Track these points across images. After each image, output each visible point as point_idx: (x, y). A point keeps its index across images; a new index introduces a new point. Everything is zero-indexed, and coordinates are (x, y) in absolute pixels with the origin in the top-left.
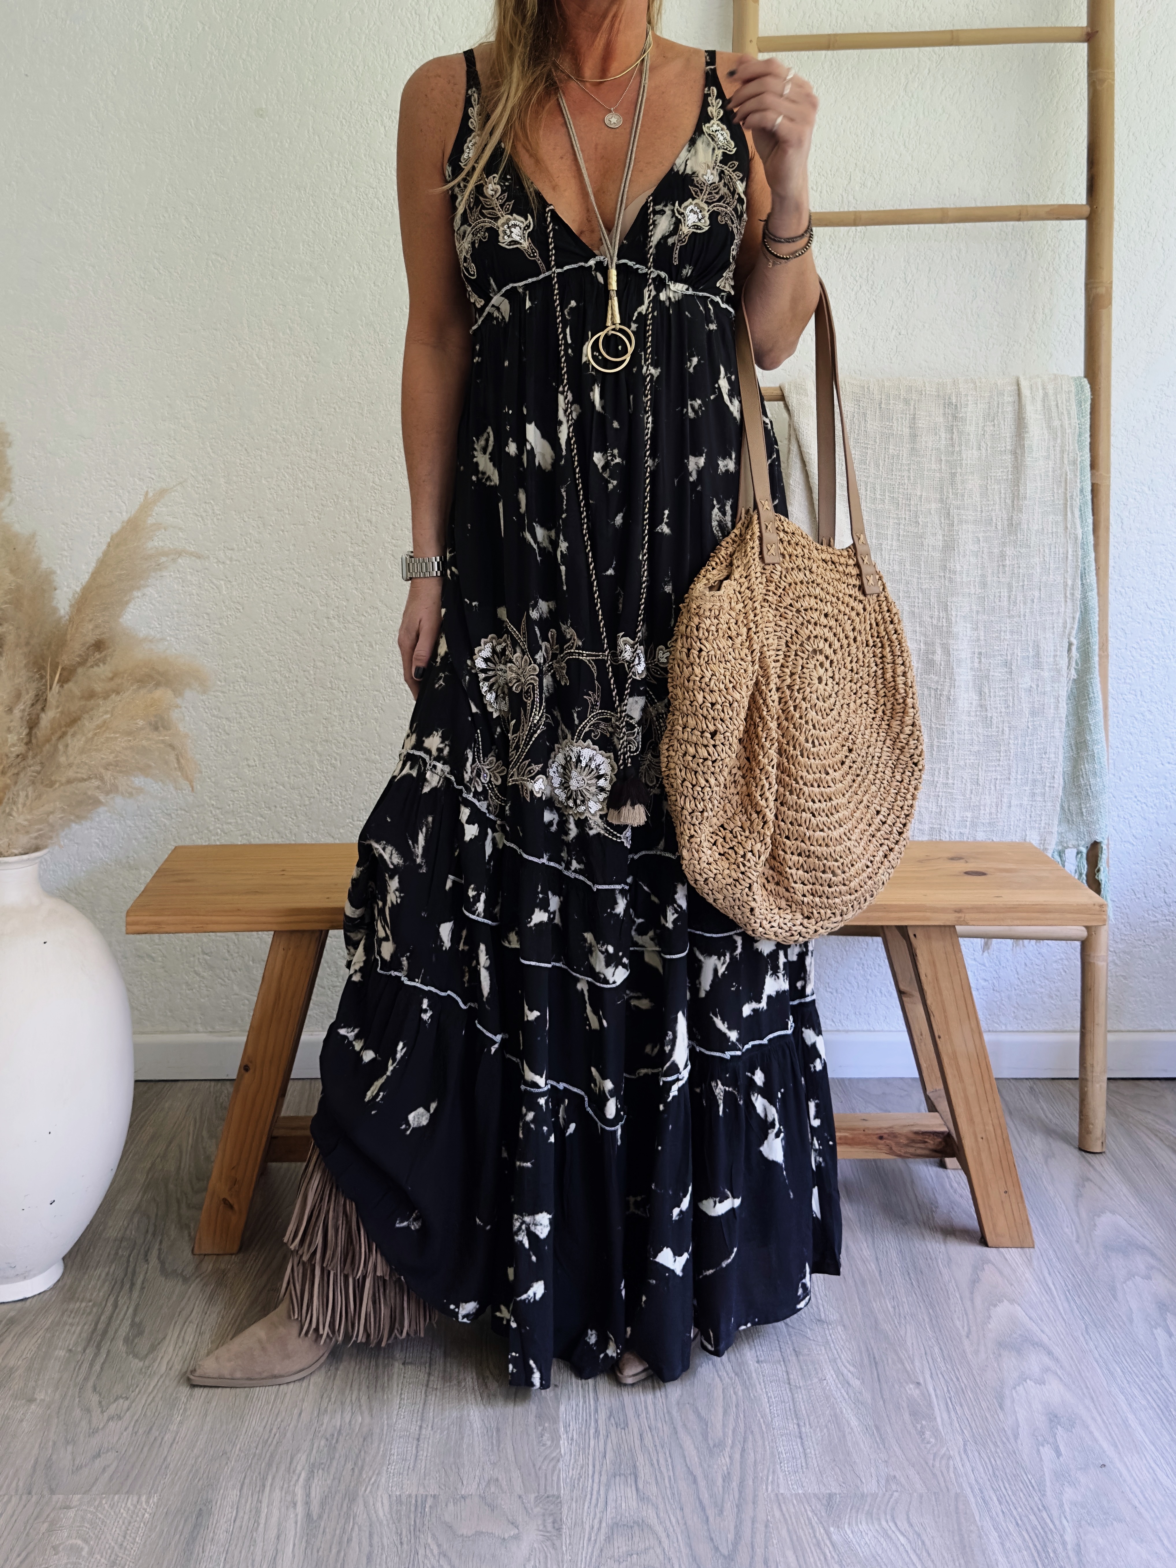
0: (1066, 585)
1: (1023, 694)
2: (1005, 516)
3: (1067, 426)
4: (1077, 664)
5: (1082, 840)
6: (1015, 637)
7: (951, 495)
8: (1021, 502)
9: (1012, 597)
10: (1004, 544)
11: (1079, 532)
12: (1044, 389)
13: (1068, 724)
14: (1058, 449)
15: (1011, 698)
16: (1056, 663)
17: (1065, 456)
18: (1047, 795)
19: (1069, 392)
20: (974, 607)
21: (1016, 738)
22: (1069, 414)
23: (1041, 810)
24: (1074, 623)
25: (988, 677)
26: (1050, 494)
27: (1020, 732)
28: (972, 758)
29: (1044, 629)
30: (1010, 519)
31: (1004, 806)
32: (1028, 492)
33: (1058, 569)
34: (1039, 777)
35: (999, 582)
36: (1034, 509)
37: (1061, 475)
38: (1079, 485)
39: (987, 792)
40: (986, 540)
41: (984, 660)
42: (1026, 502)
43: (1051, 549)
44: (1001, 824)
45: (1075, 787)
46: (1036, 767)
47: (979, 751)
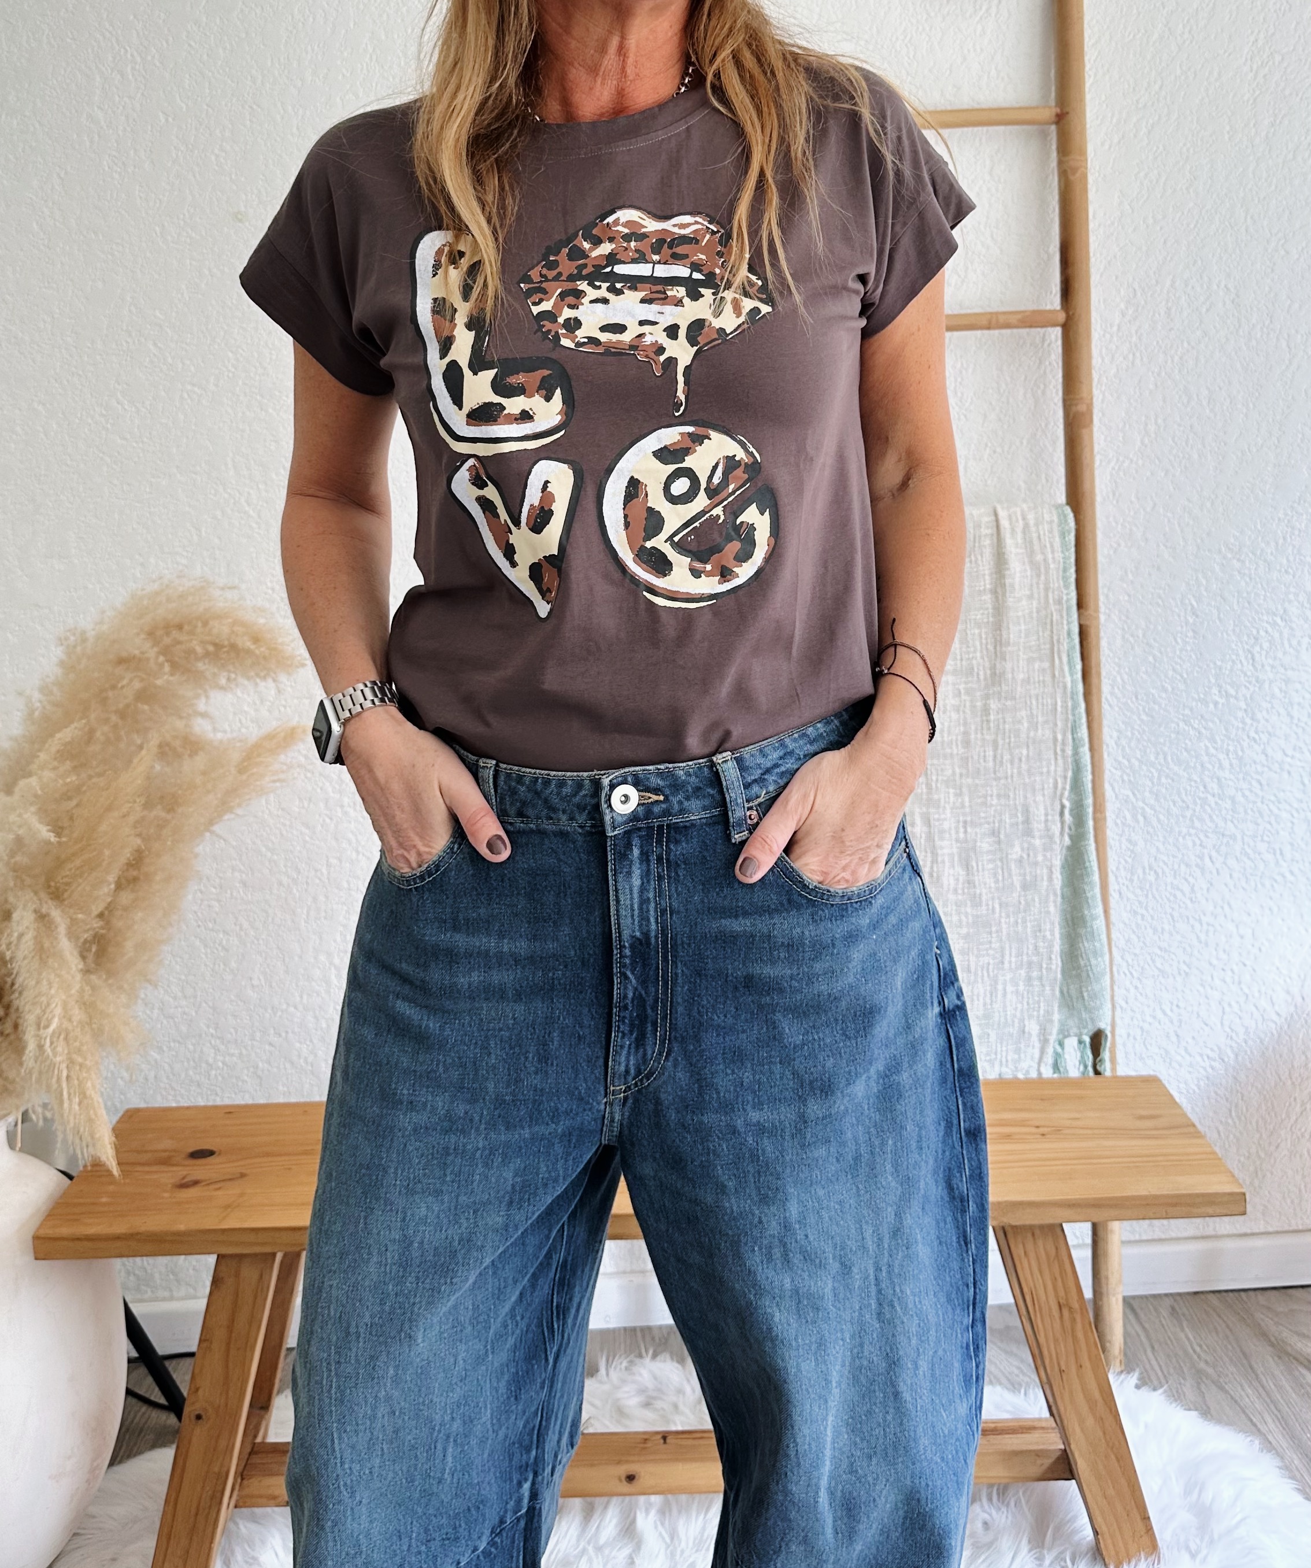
0: (1055, 740)
1: (1013, 866)
2: (987, 664)
3: (1050, 561)
4: (1070, 829)
5: (1084, 1028)
6: (1003, 801)
8: (1004, 649)
9: (999, 756)
10: (987, 697)
11: (1068, 679)
12: (1024, 519)
13: (1063, 897)
14: (1042, 586)
15: (1000, 871)
16: (1048, 829)
17: (1050, 595)
18: (1044, 978)
19: (1051, 522)
20: (958, 771)
22: (1052, 546)
23: (1039, 995)
24: (1065, 783)
25: (974, 849)
26: (1035, 638)
27: (1011, 909)
28: (961, 942)
29: (1034, 790)
30: (993, 668)
31: (1000, 993)
32: (1012, 636)
33: (1046, 722)
34: (1035, 959)
35: (983, 740)
36: (1018, 656)
37: (1046, 616)
38: (1066, 627)
39: (980, 980)
40: (968, 692)
41: (969, 830)
42: (1010, 648)
43: (1037, 699)
44: (997, 1014)
45: (1074, 968)
46: (1031, 947)
47: (968, 934)
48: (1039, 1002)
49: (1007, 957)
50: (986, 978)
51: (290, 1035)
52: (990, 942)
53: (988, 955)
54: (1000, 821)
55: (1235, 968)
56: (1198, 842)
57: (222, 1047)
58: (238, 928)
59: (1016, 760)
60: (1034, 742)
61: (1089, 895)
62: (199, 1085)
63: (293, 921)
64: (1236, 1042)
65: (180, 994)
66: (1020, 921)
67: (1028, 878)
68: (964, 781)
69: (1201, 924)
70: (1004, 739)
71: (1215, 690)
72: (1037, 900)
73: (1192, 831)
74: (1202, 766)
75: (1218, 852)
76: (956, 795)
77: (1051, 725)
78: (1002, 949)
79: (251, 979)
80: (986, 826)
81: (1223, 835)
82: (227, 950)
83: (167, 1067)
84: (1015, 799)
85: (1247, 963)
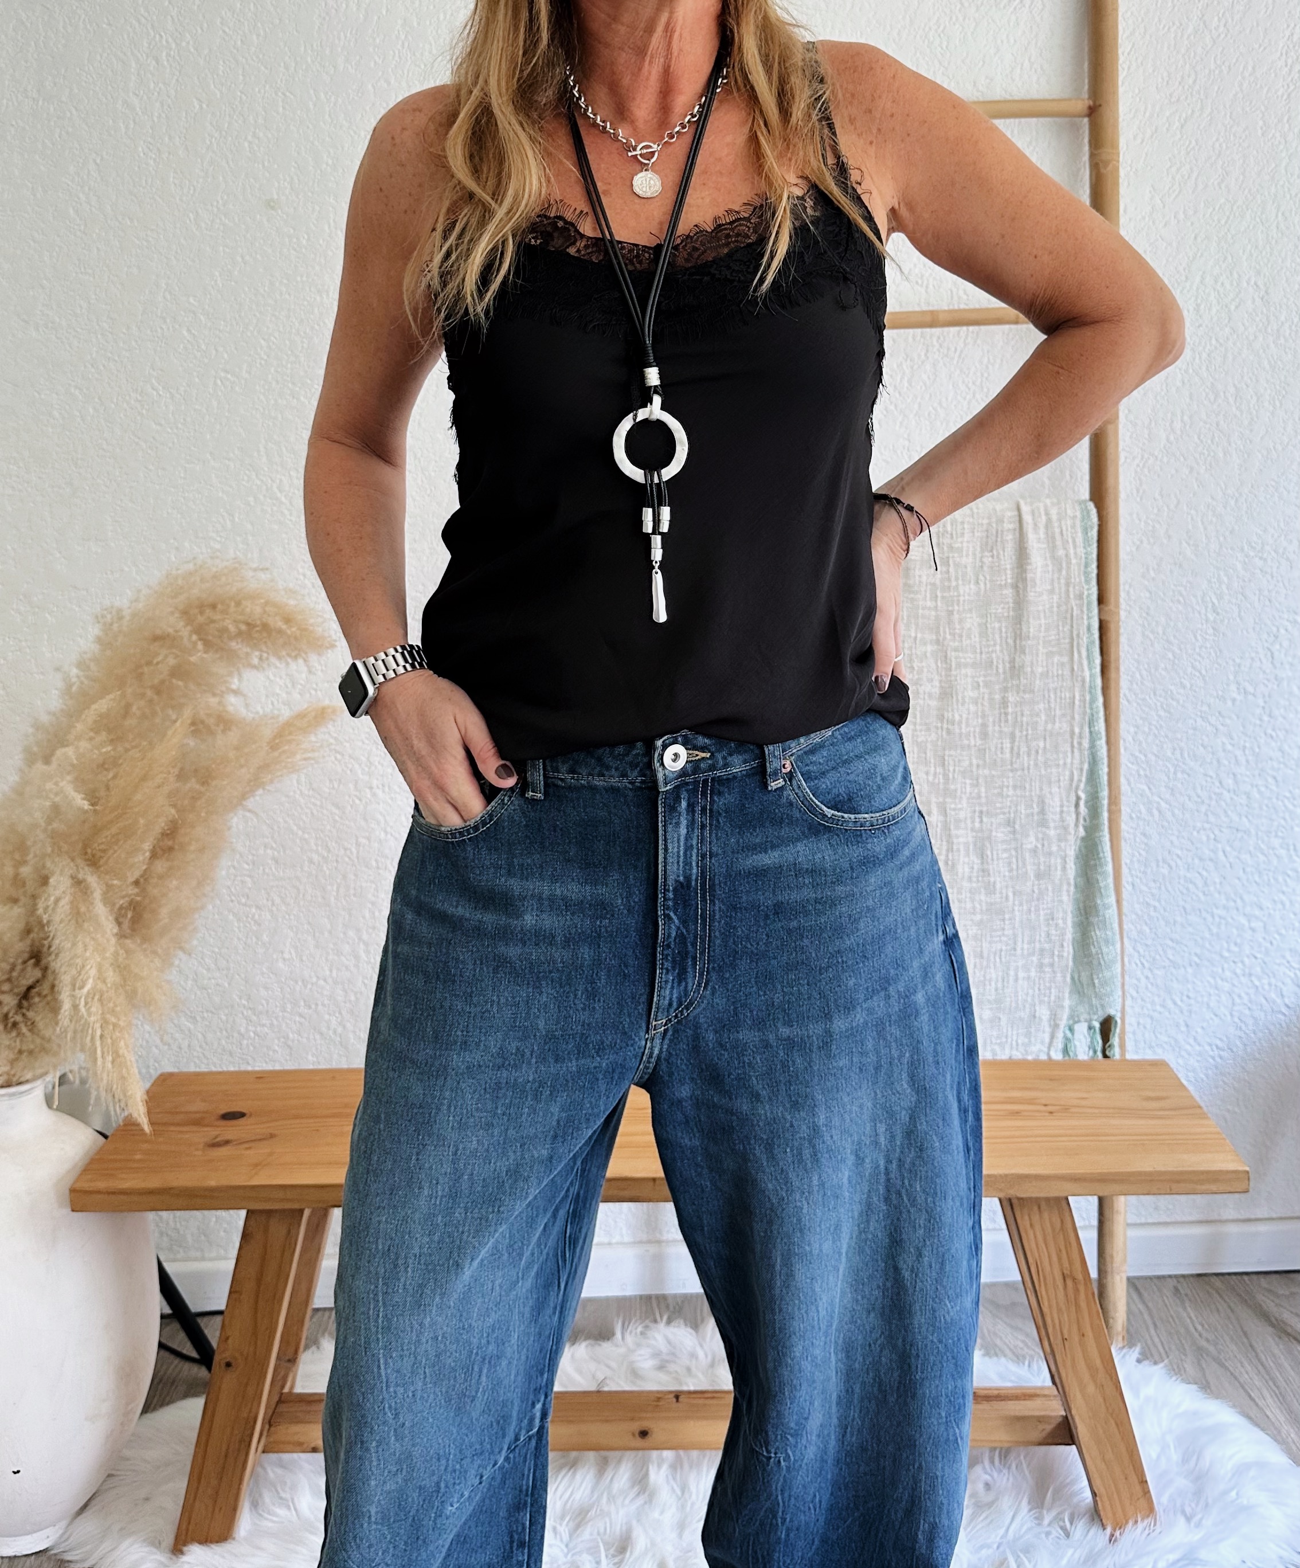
0: (1072, 733)
1: (1027, 855)
2: (1007, 658)
3: (1072, 556)
4: (1085, 820)
5: (1095, 1014)
6: (1019, 792)
7: (948, 637)
8: (1024, 643)
9: (1015, 748)
10: (1005, 689)
11: (1087, 674)
12: (1047, 514)
13: (1076, 886)
14: (1063, 581)
15: (1014, 860)
16: (1063, 820)
17: (1071, 589)
18: (1056, 965)
19: (1074, 517)
20: (975, 762)
21: (1021, 904)
22: (1074, 542)
23: (1050, 982)
24: (1081, 775)
25: (989, 838)
26: (1054, 632)
27: (1025, 898)
28: (975, 928)
29: (1050, 783)
30: (1012, 661)
31: (1011, 979)
32: (1031, 630)
33: (1064, 715)
35: (1001, 732)
36: (1037, 650)
37: (1067, 611)
38: (1086, 622)
39: (992, 965)
40: (987, 684)
41: (985, 819)
42: (1029, 642)
43: (1055, 693)
44: (1008, 999)
45: (1085, 956)
46: (1043, 935)
47: (981, 921)
48: (1050, 988)
49: (1019, 944)
50: (998, 964)
51: (320, 1007)
52: (1003, 929)
53: (1001, 941)
54: (1016, 812)
55: (1246, 960)
56: (1212, 836)
57: (254, 1018)
58: (270, 903)
59: (1033, 752)
60: (1051, 735)
61: (1102, 885)
62: (231, 1054)
63: (323, 898)
64: (1245, 1033)
65: (213, 966)
66: (1033, 909)
67: (1042, 868)
68: (980, 772)
69: (1213, 916)
70: (1021, 732)
71: (1233, 687)
72: (1050, 888)
73: (1207, 826)
74: (1218, 761)
75: (1231, 846)
76: (972, 785)
77: (1069, 718)
78: (1015, 936)
79: (282, 952)
80: (1002, 816)
81: (1237, 830)
82: (259, 925)
83: (200, 1036)
84: (1031, 791)
85: (1259, 956)
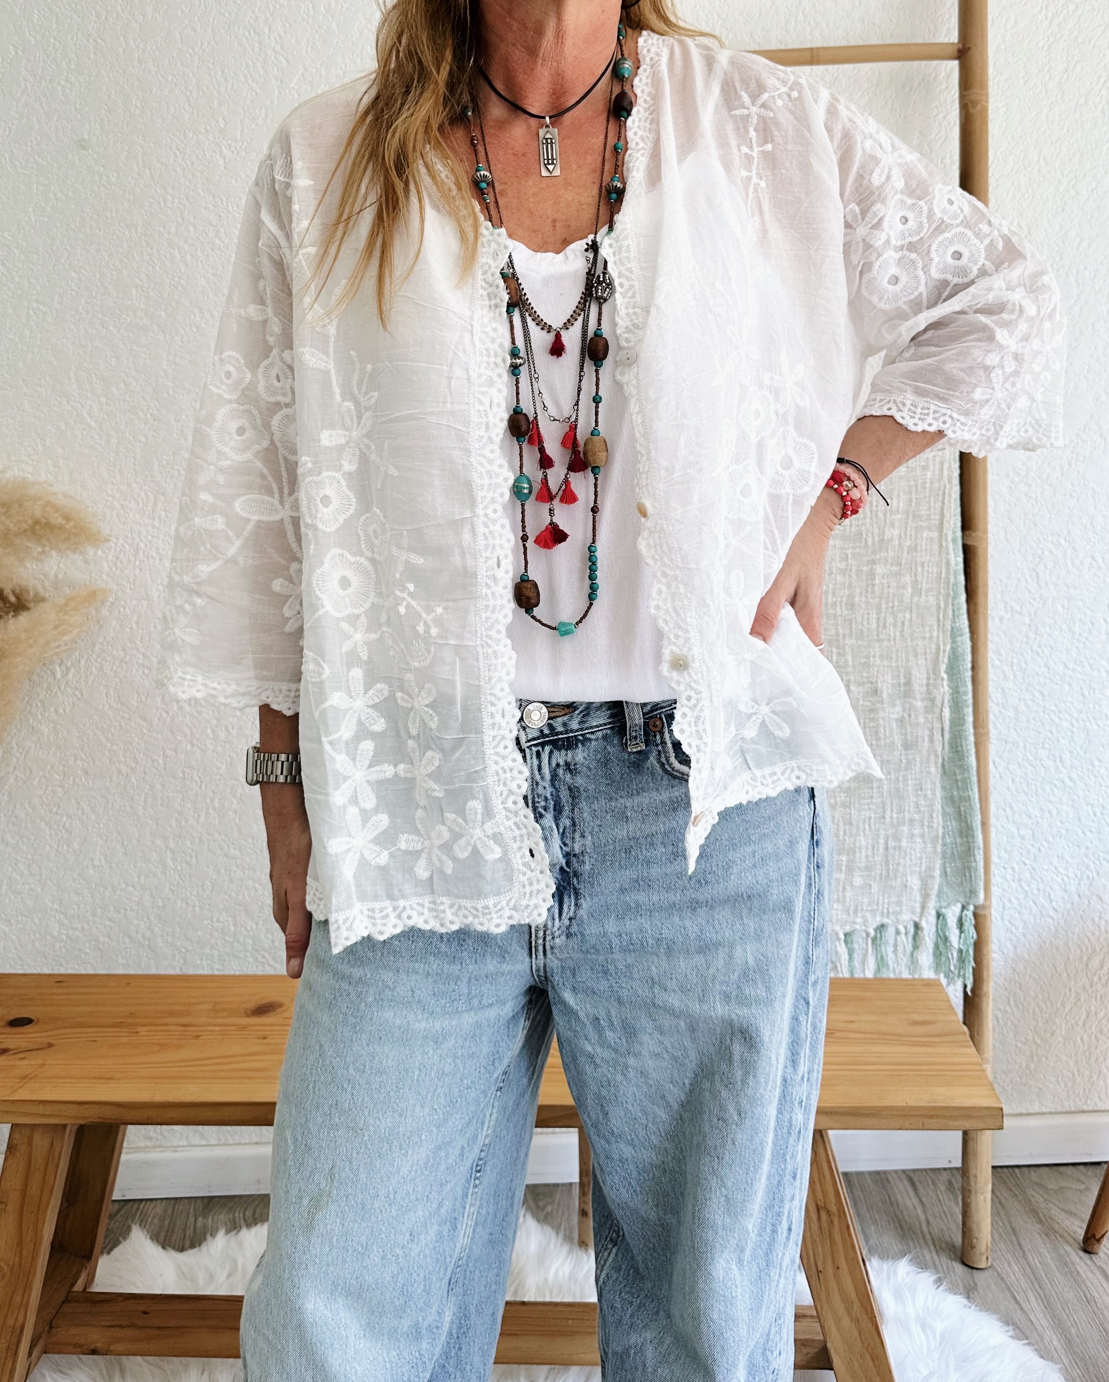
16: (929, 693)
34: (917, 817)
39: (862, 834)
40: (854, 556)
44: (878, 868)
47: (849, 790)
48: (921, 859)
50: (867, 832)
52: (872, 797)
53: (869, 809)
54: (884, 682)
58: (80, 812)
59: (900, 624)
60: (918, 606)
63: (132, 807)
67: (909, 738)
68: (847, 642)
70: (889, 603)
76: (839, 654)
77: (936, 593)
78: (884, 804)
80: (869, 686)
84: (897, 661)
